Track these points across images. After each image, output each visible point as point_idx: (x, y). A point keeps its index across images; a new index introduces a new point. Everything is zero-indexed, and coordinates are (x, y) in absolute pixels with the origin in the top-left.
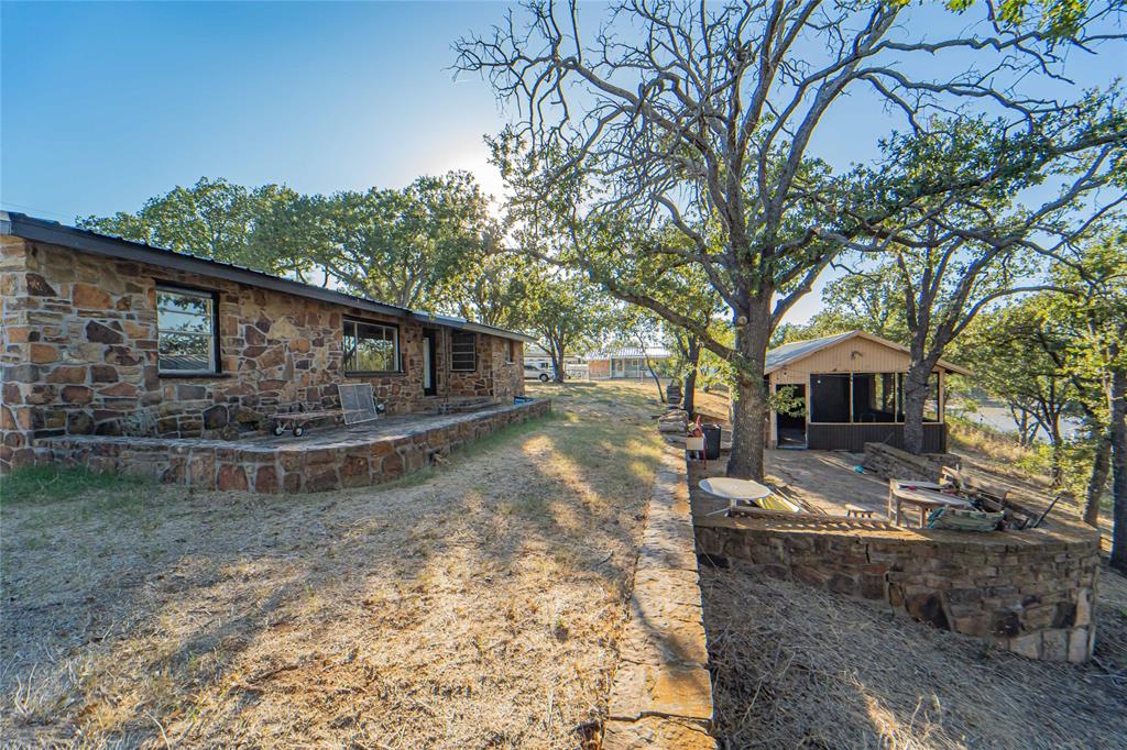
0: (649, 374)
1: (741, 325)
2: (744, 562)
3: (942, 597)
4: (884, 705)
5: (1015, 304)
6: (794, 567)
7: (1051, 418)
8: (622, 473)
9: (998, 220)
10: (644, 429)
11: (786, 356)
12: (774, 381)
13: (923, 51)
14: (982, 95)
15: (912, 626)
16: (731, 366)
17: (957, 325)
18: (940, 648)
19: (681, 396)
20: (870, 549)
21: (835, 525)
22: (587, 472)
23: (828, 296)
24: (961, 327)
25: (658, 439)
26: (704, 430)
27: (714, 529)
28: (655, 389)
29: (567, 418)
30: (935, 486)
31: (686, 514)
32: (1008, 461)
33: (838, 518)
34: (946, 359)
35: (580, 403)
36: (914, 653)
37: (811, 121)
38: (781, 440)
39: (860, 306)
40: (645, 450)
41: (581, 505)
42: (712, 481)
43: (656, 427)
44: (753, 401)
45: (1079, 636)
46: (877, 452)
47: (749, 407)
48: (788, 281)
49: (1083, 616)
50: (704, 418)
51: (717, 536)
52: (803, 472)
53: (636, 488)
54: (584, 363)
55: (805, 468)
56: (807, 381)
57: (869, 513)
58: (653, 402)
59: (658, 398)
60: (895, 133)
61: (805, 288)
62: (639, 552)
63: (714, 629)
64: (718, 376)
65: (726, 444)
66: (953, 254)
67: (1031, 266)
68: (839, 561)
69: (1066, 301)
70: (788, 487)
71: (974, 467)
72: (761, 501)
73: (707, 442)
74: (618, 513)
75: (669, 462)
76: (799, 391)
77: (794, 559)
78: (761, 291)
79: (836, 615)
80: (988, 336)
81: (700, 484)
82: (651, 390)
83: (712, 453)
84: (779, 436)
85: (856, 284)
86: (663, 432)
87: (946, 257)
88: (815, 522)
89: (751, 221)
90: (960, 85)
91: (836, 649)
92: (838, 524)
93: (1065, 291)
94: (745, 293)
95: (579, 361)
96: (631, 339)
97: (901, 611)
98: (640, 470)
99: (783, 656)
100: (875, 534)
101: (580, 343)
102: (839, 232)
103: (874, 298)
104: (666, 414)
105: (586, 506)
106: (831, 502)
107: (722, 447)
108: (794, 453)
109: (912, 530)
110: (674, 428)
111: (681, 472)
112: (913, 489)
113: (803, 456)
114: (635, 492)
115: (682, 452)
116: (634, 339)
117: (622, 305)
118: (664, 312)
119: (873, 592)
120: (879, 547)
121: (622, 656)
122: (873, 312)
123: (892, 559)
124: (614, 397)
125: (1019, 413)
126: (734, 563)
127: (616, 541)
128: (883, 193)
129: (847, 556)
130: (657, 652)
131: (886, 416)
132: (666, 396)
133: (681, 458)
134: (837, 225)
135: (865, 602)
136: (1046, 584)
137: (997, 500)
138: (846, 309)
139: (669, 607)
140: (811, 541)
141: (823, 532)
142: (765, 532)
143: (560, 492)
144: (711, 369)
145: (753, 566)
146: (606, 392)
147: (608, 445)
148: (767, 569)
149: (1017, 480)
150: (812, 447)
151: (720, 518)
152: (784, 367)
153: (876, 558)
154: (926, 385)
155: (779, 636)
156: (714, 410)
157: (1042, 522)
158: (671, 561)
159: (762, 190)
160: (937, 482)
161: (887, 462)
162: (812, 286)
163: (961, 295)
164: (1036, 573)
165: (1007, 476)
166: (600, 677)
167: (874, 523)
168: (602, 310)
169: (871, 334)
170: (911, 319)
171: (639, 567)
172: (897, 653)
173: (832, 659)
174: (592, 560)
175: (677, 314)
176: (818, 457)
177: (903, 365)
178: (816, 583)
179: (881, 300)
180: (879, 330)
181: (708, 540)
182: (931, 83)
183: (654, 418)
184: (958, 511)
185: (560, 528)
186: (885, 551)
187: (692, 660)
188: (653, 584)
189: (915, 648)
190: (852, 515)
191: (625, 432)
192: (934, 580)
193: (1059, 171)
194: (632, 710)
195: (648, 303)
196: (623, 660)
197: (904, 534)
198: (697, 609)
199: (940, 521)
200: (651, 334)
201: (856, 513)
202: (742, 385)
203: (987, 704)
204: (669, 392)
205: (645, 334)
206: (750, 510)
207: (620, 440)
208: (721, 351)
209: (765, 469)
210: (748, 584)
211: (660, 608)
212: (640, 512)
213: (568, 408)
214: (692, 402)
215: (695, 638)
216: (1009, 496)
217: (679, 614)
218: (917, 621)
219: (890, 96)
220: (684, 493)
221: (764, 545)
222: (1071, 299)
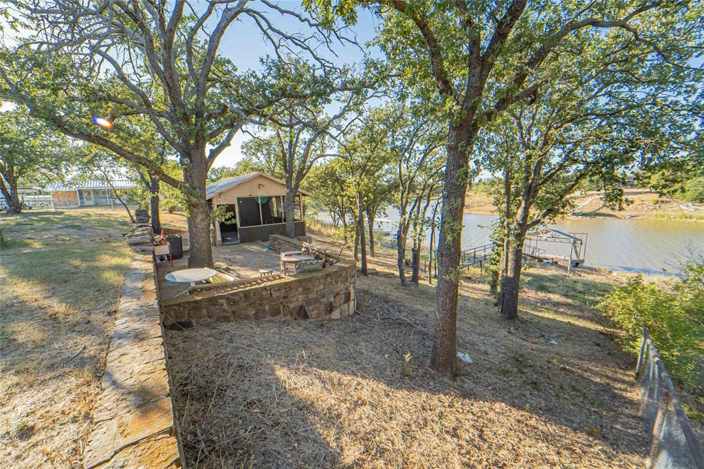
0: (117, 201)
1: (186, 165)
2: (203, 319)
3: (305, 305)
4: (283, 366)
5: (327, 162)
6: (234, 312)
7: (342, 215)
8: (92, 282)
9: (318, 119)
10: (113, 244)
11: (221, 187)
12: (215, 203)
13: (277, 11)
14: (305, 49)
15: (294, 323)
16: (182, 193)
17: (304, 172)
18: (306, 329)
19: (148, 217)
20: (272, 291)
21: (254, 283)
22: (54, 289)
23: (244, 150)
24: (306, 172)
25: (128, 251)
26: (168, 239)
27: (179, 305)
28: (125, 213)
29: (26, 245)
30: (300, 252)
31: (153, 301)
32: (330, 236)
33: (255, 278)
34: (303, 188)
35: (44, 230)
36: (295, 335)
37: (220, 31)
38: (224, 240)
39: (262, 158)
40: (116, 261)
41: (47, 318)
42: (175, 274)
43: (125, 242)
44: (200, 217)
45: (352, 303)
46: (275, 239)
47: (198, 220)
48: (215, 137)
49: (352, 296)
50: (168, 231)
51: (182, 309)
52: (238, 257)
53: (107, 291)
54: (47, 193)
55: (239, 254)
56: (235, 202)
57: (271, 272)
58: (124, 224)
59: (128, 220)
60: (268, 56)
61: (227, 143)
62: (111, 338)
63: (184, 369)
64: (173, 201)
65: (186, 247)
66: (301, 134)
67: (332, 144)
68: (258, 302)
69: (343, 162)
70: (230, 267)
71: (318, 241)
72: (211, 279)
73: (171, 247)
74: (90, 314)
75: (138, 267)
76: (230, 208)
77: (234, 309)
78: (197, 142)
79: (258, 330)
80: (319, 177)
81: (167, 277)
82: (121, 214)
83: (176, 254)
84: (222, 238)
85: (259, 145)
86: (131, 245)
87: (298, 134)
88: (243, 284)
89: (186, 91)
90: (296, 39)
91: (259, 349)
92: (256, 282)
93: (342, 157)
94: (186, 142)
95: (40, 193)
96: (95, 173)
97: (289, 318)
98: (112, 277)
99: (230, 365)
100: (274, 283)
101: (39, 176)
102: (242, 110)
103: (269, 154)
104: (134, 230)
105: (54, 317)
106: (253, 270)
107: (184, 250)
108: (232, 246)
109: (290, 276)
110: (141, 241)
111: (149, 271)
112: (291, 255)
113: (237, 247)
114: (106, 295)
115: (150, 257)
116: (98, 173)
117: (80, 143)
118: (121, 152)
119: (276, 312)
120: (276, 289)
121: (95, 420)
122: (269, 162)
123: (283, 293)
124: (83, 222)
125: (333, 213)
126: (197, 322)
127: (88, 337)
128: (264, 92)
129: (261, 299)
130: (128, 403)
131: (279, 220)
132: (135, 218)
133: (149, 262)
134: (241, 105)
135: (273, 318)
136: (341, 287)
137: (323, 254)
138: (255, 159)
139: (137, 369)
140: (242, 295)
141: (248, 288)
142: (214, 297)
143: (19, 312)
144: (168, 196)
145: (209, 320)
146: (76, 218)
147: (77, 263)
148: (219, 319)
149: (333, 244)
150: (243, 241)
151: (183, 296)
152: (220, 194)
153: (275, 295)
154: (294, 202)
155: (227, 355)
156: (178, 225)
157: (338, 260)
158: (139, 337)
159: (191, 69)
160: (300, 250)
161: (280, 244)
162: (231, 142)
163: (305, 156)
164: (337, 282)
165: (330, 243)
166: (74, 446)
167: (273, 277)
168: (59, 146)
169: (269, 175)
170: (285, 166)
171: (111, 349)
172: (287, 339)
173: (257, 355)
174: (63, 359)
175: (132, 153)
176: (246, 246)
177: (283, 192)
178: (247, 317)
179: (272, 156)
180: (273, 172)
181: (176, 313)
182: (285, 34)
183: (124, 235)
184: (308, 263)
185: (20, 345)
186: (279, 290)
187: (158, 396)
188: (124, 358)
189: (295, 333)
190: (263, 275)
191: (95, 249)
192: (301, 297)
193: (339, 100)
194: (107, 454)
195: (103, 142)
196: (96, 423)
197: (287, 279)
198: (160, 361)
199: (301, 268)
200: (115, 169)
201: (264, 273)
202: (191, 206)
203: (324, 345)
204: (137, 215)
205: (108, 169)
206: (204, 286)
207: (90, 255)
208: (173, 183)
209: (213, 259)
210: (207, 332)
211: (130, 372)
212: (112, 308)
213: (28, 236)
214: (158, 220)
215: (159, 381)
216: (327, 251)
217: (147, 370)
218: (296, 319)
219: (265, 33)
220: (151, 285)
221: (214, 305)
222: (345, 161)
